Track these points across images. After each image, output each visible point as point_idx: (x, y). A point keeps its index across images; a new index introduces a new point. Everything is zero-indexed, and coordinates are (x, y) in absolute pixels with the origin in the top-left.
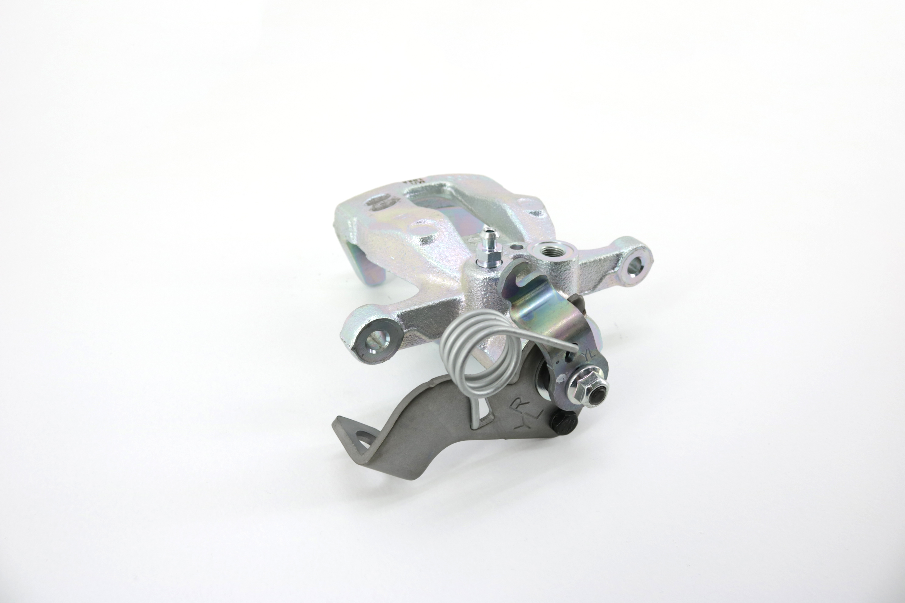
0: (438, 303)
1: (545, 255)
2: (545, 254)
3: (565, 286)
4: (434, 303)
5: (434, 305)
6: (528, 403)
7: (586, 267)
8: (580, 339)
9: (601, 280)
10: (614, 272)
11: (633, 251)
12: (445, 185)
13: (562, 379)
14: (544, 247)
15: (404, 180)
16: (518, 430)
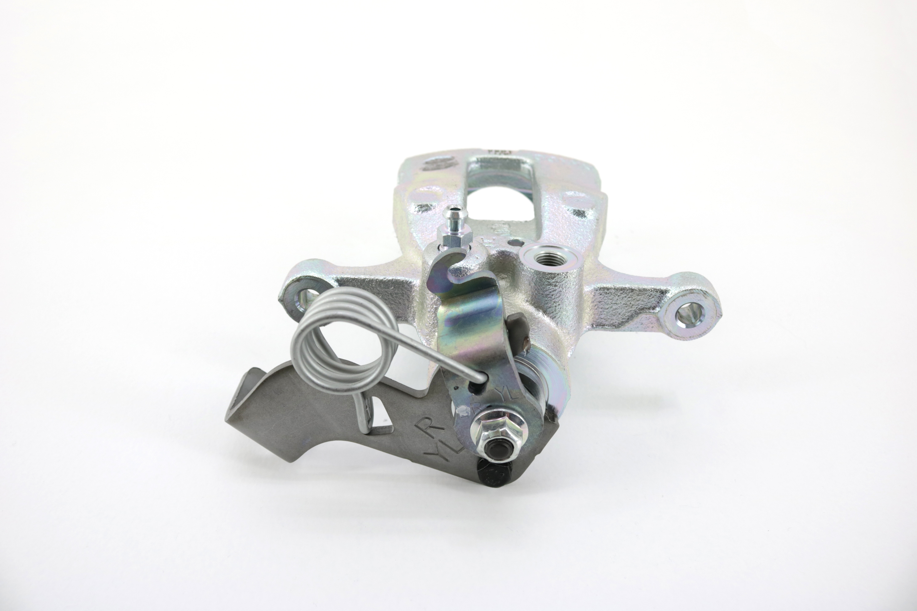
0: (390, 280)
1: (540, 263)
2: (540, 261)
3: (547, 305)
4: (385, 278)
5: (385, 281)
6: (443, 429)
7: (608, 293)
8: (491, 369)
9: (630, 318)
10: (653, 313)
11: (685, 292)
12: (524, 163)
13: (465, 412)
14: (543, 252)
15: (490, 148)
16: (429, 457)
